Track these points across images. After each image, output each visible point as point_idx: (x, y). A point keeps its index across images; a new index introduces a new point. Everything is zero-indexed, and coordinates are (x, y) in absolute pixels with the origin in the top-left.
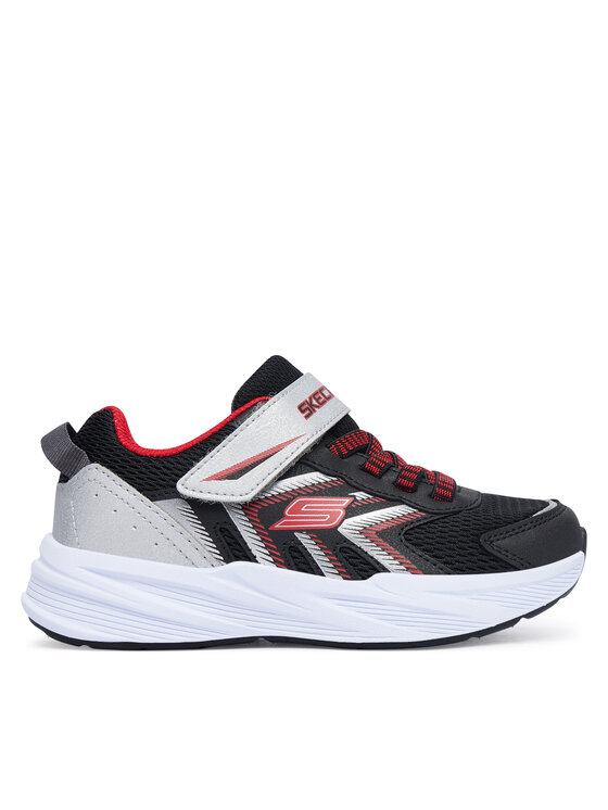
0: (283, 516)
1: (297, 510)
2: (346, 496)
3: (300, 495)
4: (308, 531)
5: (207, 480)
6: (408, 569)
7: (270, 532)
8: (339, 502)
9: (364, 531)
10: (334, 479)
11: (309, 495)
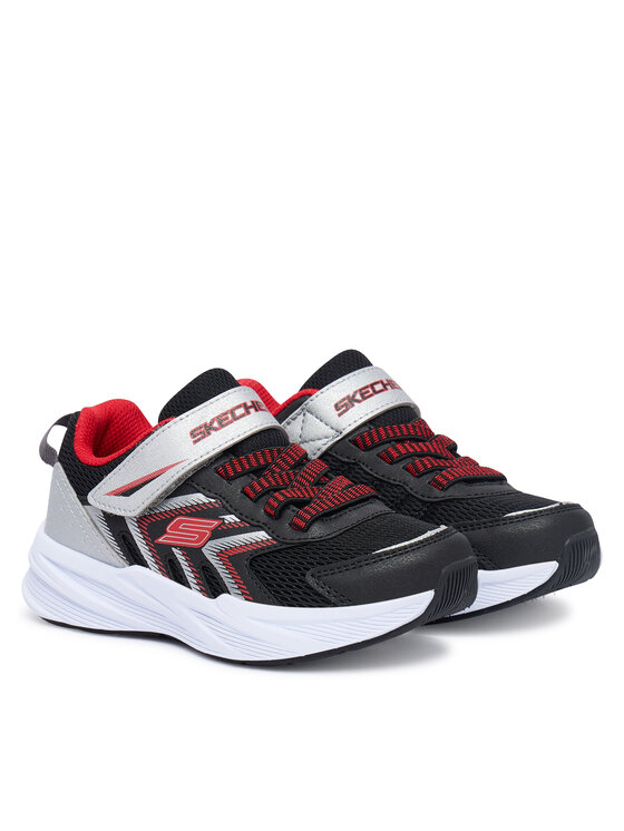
0: (165, 532)
1: (175, 528)
2: (216, 518)
3: (181, 515)
4: (181, 548)
5: (108, 494)
6: (243, 594)
7: (155, 544)
8: (209, 524)
9: (221, 554)
10: (213, 500)
11: (187, 515)
